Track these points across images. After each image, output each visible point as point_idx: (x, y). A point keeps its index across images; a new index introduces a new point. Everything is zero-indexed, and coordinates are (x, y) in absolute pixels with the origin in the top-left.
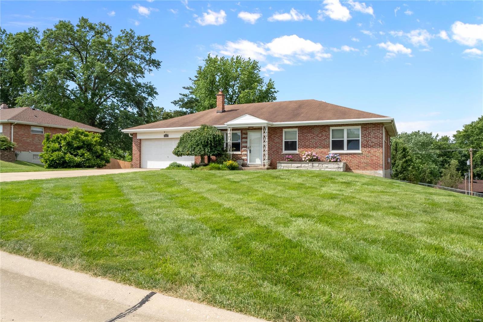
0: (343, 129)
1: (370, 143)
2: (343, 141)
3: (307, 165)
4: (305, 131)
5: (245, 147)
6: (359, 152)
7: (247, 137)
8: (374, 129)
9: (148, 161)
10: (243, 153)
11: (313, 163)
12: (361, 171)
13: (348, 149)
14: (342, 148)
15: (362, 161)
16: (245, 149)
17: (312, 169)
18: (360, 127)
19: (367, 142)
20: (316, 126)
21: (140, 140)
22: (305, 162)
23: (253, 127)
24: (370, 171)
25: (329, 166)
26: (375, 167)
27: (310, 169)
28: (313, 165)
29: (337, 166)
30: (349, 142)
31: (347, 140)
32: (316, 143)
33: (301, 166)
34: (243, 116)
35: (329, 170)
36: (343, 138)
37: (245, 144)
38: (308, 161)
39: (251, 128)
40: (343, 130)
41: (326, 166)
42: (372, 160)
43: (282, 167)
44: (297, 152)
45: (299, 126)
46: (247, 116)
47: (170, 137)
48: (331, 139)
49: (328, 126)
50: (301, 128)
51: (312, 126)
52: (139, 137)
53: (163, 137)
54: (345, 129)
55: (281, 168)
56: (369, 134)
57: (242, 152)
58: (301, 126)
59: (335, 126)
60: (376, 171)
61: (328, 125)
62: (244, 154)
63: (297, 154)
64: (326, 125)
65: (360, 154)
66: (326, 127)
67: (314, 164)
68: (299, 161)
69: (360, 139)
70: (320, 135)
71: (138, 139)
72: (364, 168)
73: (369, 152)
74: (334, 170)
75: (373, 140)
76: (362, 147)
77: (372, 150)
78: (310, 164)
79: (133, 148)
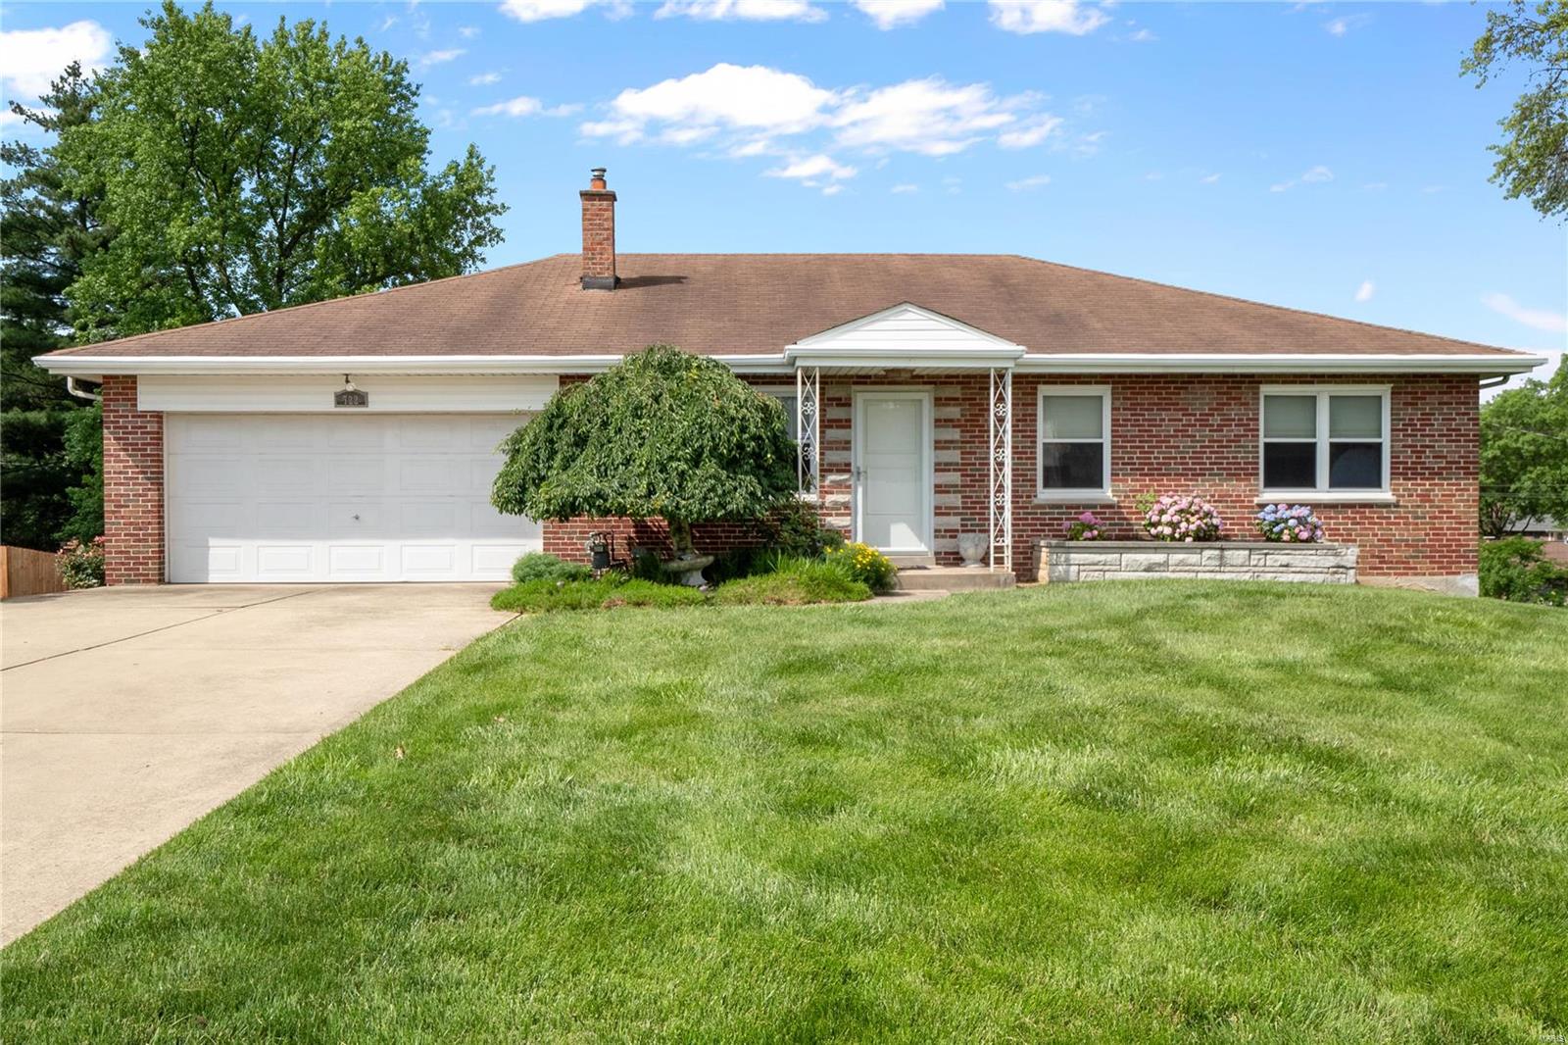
0: (1315, 398)
1: (1429, 461)
2: (1311, 448)
3: (1194, 558)
4: (1146, 398)
5: (839, 471)
6: (1384, 494)
7: (849, 421)
8: (1446, 398)
9: (212, 542)
10: (830, 499)
11: (1222, 549)
12: (1393, 577)
13: (1336, 482)
14: (1307, 479)
15: (1397, 534)
16: (845, 476)
17: (1219, 576)
18: (1384, 391)
19: (1419, 453)
20: (1200, 375)
21: (159, 416)
22: (1168, 543)
23: (912, 370)
24: (1427, 577)
25: (1296, 563)
26: (1446, 560)
27: (1208, 576)
28: (1222, 557)
29: (1331, 561)
30: (1337, 450)
31: (1332, 444)
32: (1197, 458)
33: (1166, 564)
34: (887, 313)
35: (1297, 578)
36: (1314, 436)
37: (845, 453)
38: (1189, 540)
39: (905, 376)
40: (1313, 399)
41: (1284, 559)
42: (1438, 533)
43: (1074, 569)
44: (1107, 493)
45: (1121, 376)
46: (909, 316)
47: (375, 404)
48: (1262, 440)
49: (1251, 381)
50: (1128, 385)
51: (1182, 375)
52: (147, 401)
53: (328, 404)
54: (1323, 393)
55: (1067, 572)
56: (1426, 420)
57: (824, 493)
58: (1130, 376)
59: (1284, 383)
60: (1450, 577)
61: (1252, 376)
62: (836, 503)
63: (1111, 506)
64: (1243, 376)
65: (1387, 505)
66: (1240, 385)
67: (1226, 553)
68: (1118, 538)
69: (1386, 440)
70: (1216, 420)
71: (144, 414)
72: (1406, 568)
73: (1425, 497)
74: (1319, 578)
75: (1443, 446)
76: (1394, 474)
77: (1440, 490)
78: (1207, 553)
79: (110, 466)
